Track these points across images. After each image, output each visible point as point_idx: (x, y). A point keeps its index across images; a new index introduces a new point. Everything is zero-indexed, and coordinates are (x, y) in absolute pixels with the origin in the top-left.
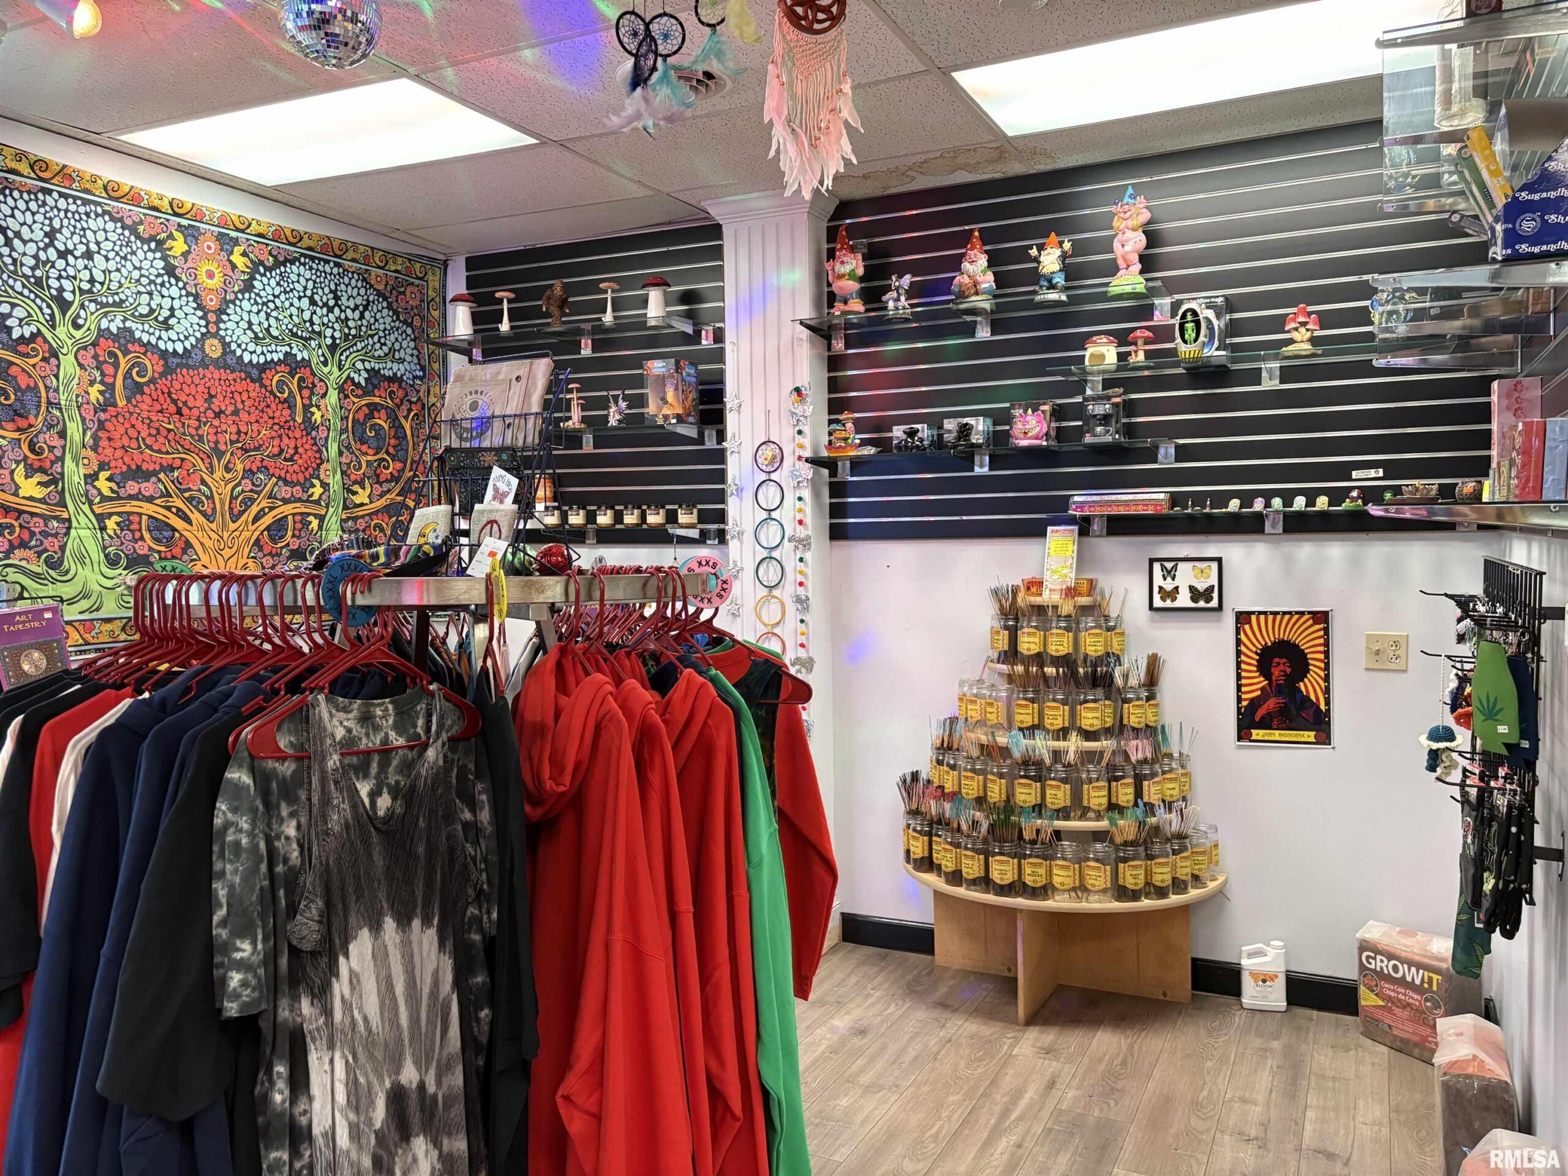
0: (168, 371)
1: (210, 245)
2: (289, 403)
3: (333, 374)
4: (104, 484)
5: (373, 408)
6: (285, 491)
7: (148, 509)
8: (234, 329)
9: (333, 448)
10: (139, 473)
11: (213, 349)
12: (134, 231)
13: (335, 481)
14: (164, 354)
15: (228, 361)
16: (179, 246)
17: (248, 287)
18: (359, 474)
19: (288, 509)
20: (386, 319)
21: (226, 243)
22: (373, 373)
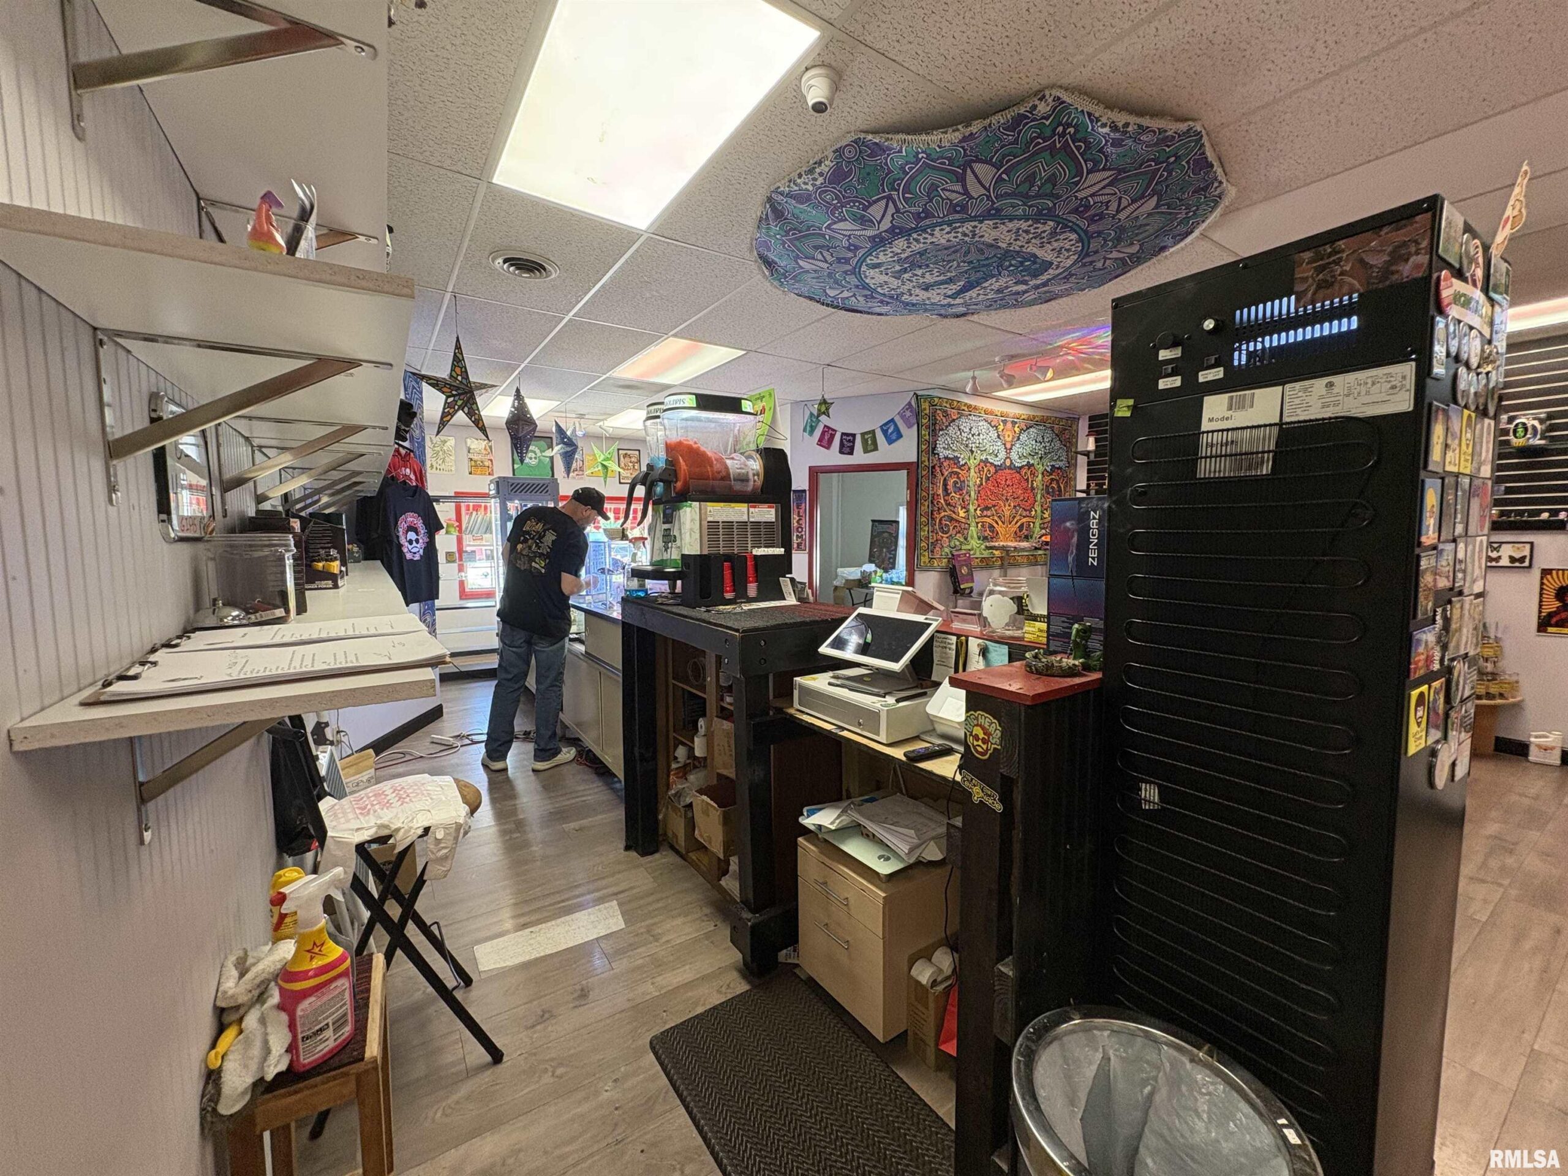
0: (996, 472)
1: (1009, 425)
2: (1027, 480)
3: (1040, 468)
4: (978, 512)
5: (1052, 480)
6: (1024, 514)
7: (988, 520)
8: (1014, 456)
9: (1039, 496)
10: (987, 508)
11: (1008, 463)
12: (990, 423)
13: (1039, 509)
14: (995, 466)
15: (1012, 467)
16: (1001, 427)
17: (1019, 439)
18: (1045, 506)
19: (1024, 520)
20: (1058, 444)
21: (1014, 423)
22: (1053, 466)
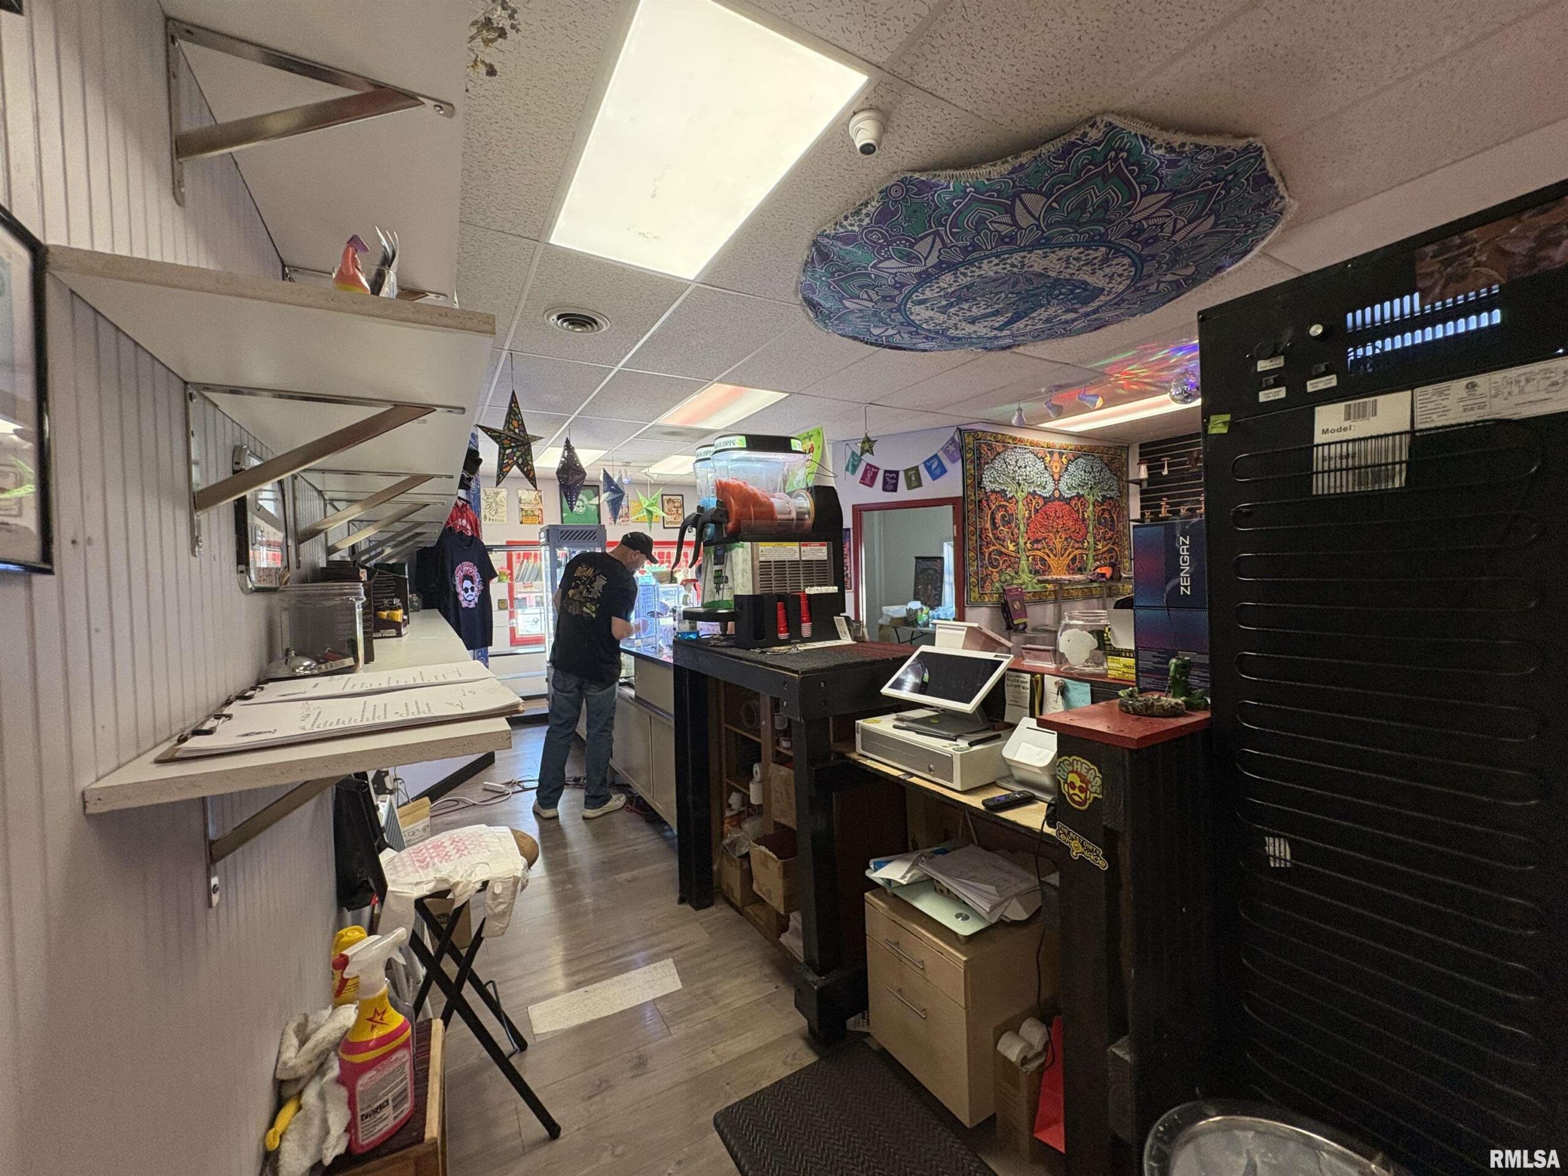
0: (1045, 504)
1: (1056, 456)
2: (1078, 511)
3: (1091, 499)
4: (1028, 545)
5: (1104, 510)
6: (1077, 545)
7: (1039, 553)
8: (1062, 486)
9: (1091, 527)
10: (1037, 541)
11: (1057, 494)
12: (1036, 455)
13: (1091, 540)
14: (1044, 498)
15: (1061, 498)
16: (1048, 459)
17: (1067, 470)
18: (1098, 537)
19: (1077, 552)
20: (1108, 475)
21: (1061, 454)
22: (1104, 496)
